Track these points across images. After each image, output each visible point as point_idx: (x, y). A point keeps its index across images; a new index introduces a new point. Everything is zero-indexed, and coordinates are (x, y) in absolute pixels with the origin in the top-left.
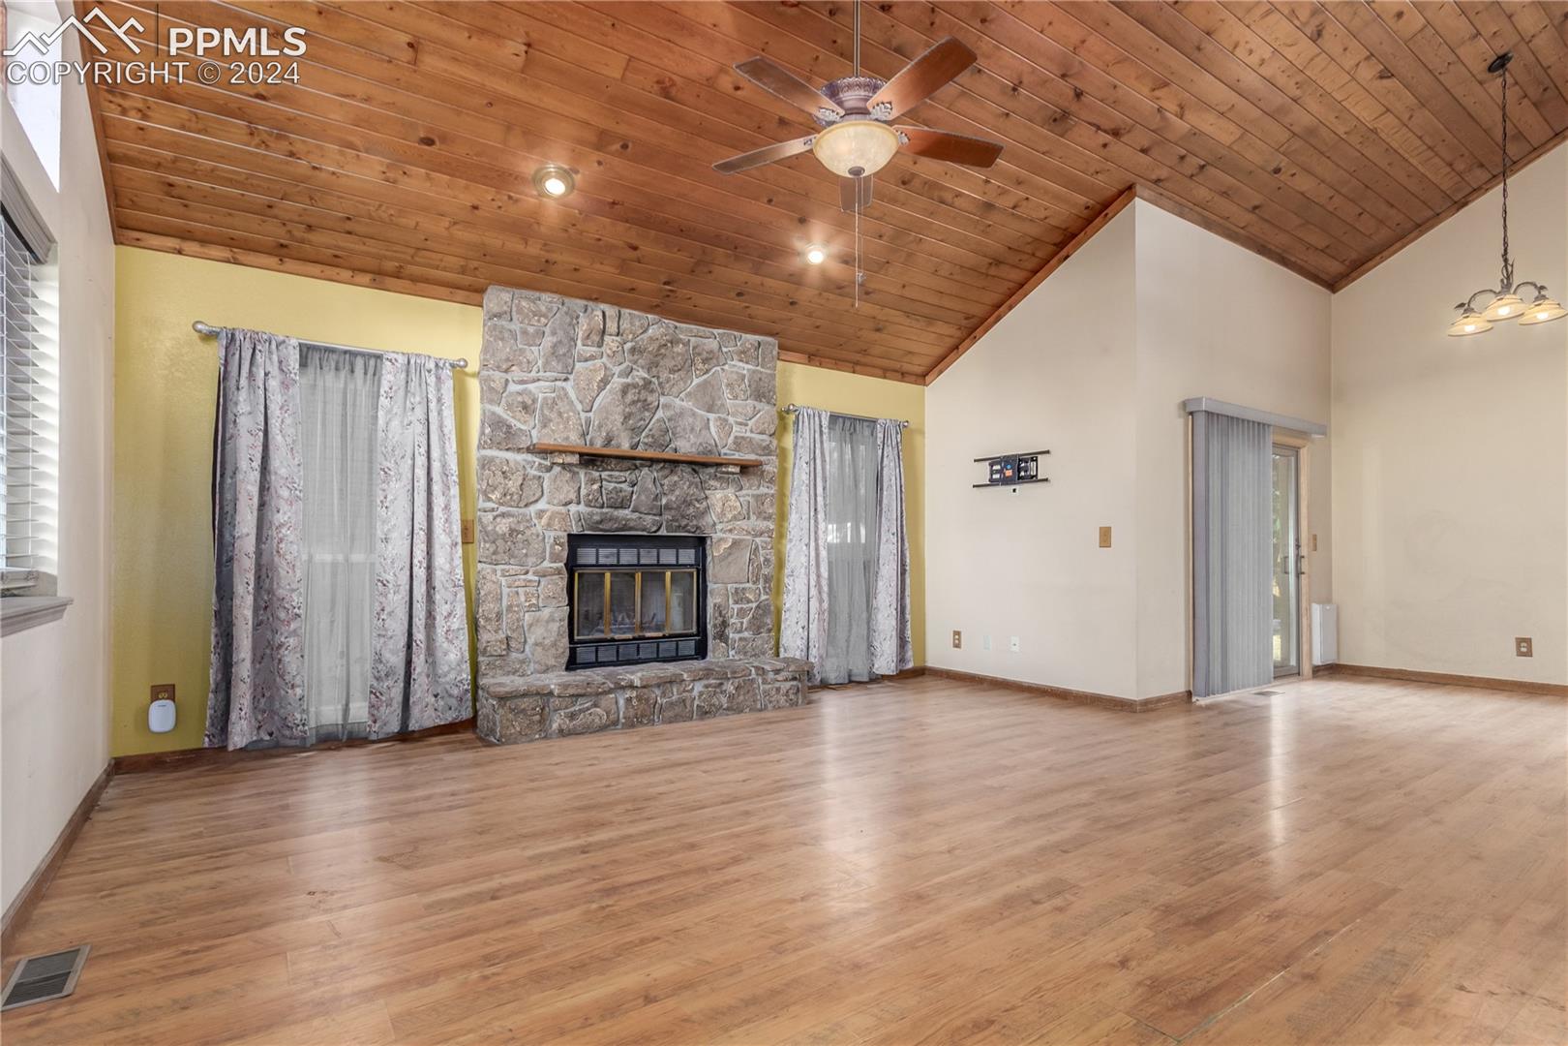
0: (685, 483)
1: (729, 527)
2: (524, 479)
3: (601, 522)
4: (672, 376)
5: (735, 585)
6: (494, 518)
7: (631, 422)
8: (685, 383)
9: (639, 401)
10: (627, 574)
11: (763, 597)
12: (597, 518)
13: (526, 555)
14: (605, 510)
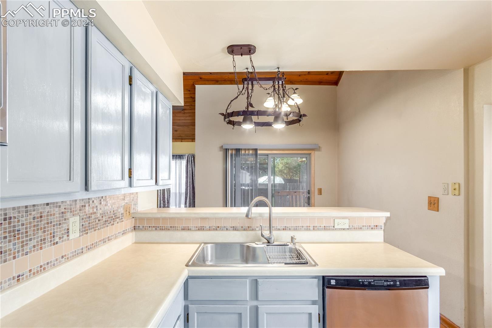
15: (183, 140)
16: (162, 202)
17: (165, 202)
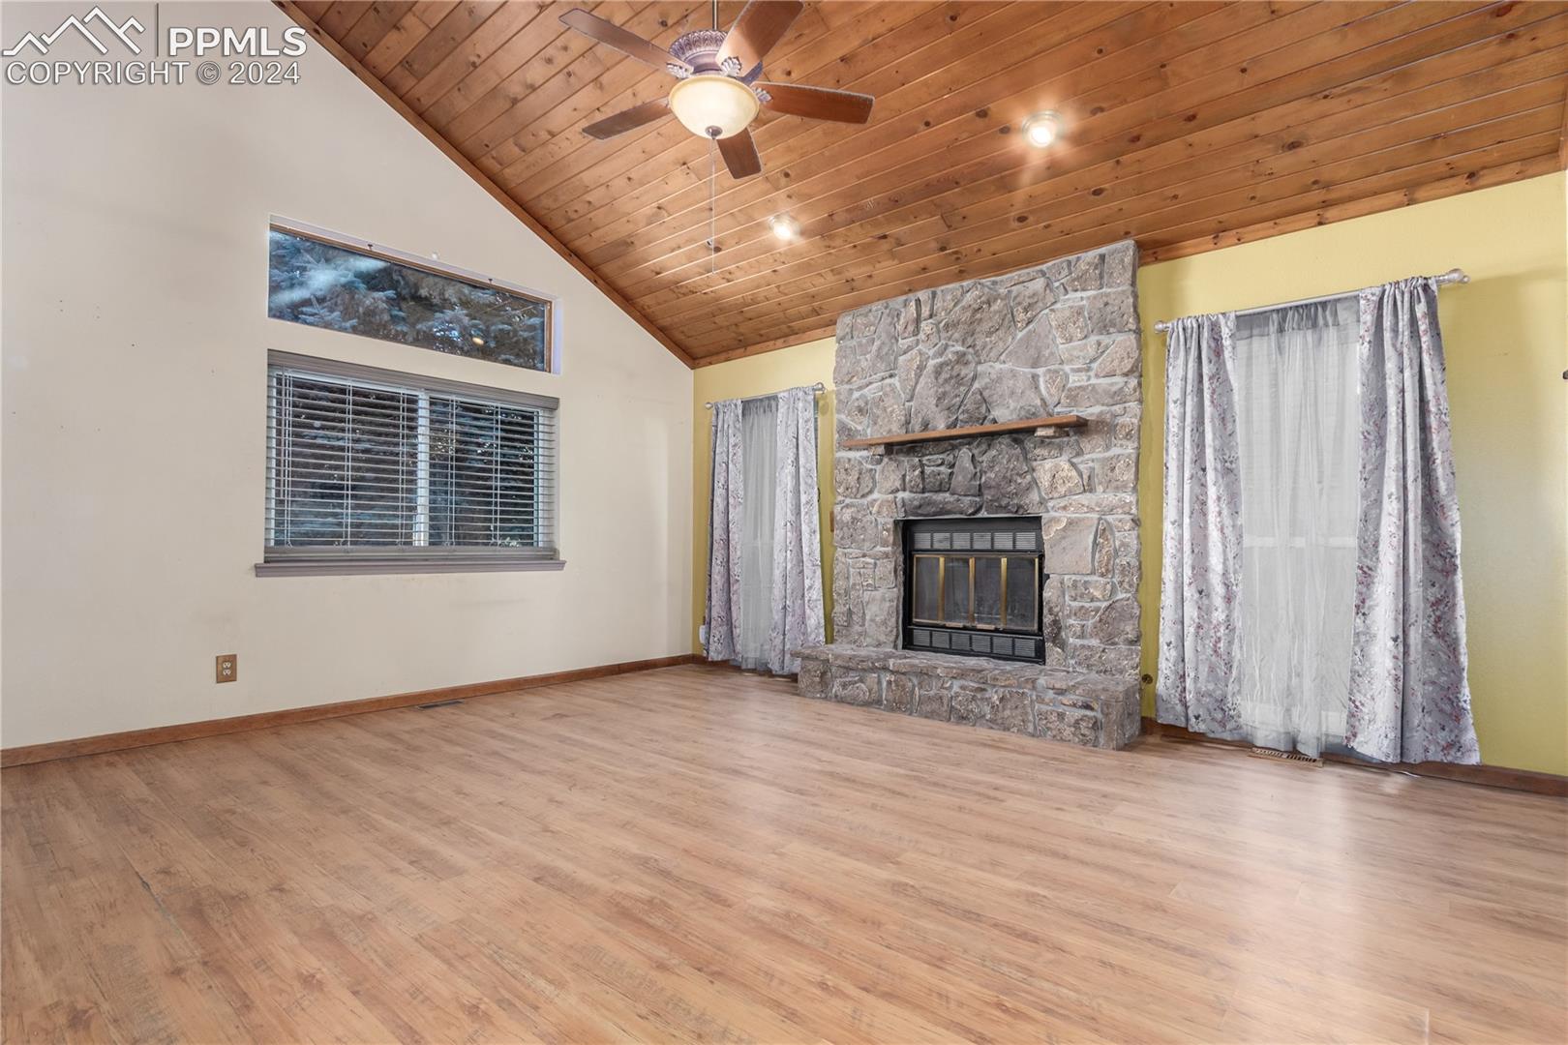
0: (1003, 457)
1: (1062, 505)
2: (860, 474)
3: (920, 506)
4: (988, 339)
5: (1074, 577)
6: (842, 509)
7: (946, 401)
8: (1005, 342)
9: (951, 378)
10: (962, 559)
11: (1121, 596)
12: (916, 503)
13: (864, 540)
14: (926, 495)
15: (1330, 213)
16: (1189, 593)
17: (1208, 596)
